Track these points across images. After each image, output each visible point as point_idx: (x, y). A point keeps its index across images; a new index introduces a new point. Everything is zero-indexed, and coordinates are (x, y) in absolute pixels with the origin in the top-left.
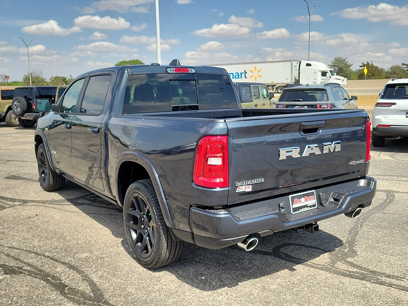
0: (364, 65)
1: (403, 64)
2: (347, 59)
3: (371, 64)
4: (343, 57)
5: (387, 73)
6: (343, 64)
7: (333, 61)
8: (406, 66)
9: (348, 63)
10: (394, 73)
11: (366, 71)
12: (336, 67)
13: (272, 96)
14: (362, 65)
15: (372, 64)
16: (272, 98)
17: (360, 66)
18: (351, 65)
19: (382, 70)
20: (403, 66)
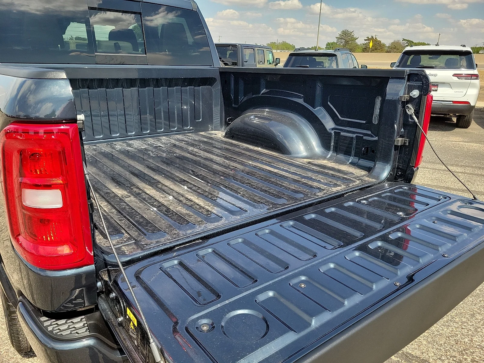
0: (368, 39)
1: (404, 40)
2: (353, 33)
3: (374, 38)
4: (350, 30)
5: (388, 47)
6: (349, 37)
7: (341, 34)
8: (407, 42)
9: (355, 36)
10: (395, 48)
11: (371, 44)
12: (342, 40)
13: (278, 62)
14: (367, 39)
15: (376, 38)
16: (278, 64)
17: (365, 40)
18: (357, 39)
19: (384, 45)
20: (404, 41)
